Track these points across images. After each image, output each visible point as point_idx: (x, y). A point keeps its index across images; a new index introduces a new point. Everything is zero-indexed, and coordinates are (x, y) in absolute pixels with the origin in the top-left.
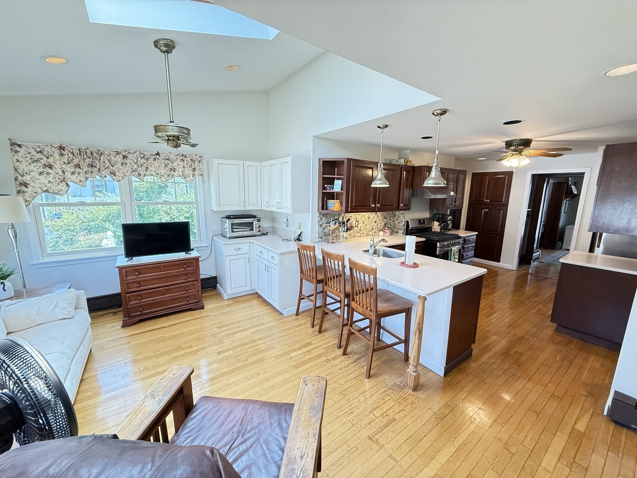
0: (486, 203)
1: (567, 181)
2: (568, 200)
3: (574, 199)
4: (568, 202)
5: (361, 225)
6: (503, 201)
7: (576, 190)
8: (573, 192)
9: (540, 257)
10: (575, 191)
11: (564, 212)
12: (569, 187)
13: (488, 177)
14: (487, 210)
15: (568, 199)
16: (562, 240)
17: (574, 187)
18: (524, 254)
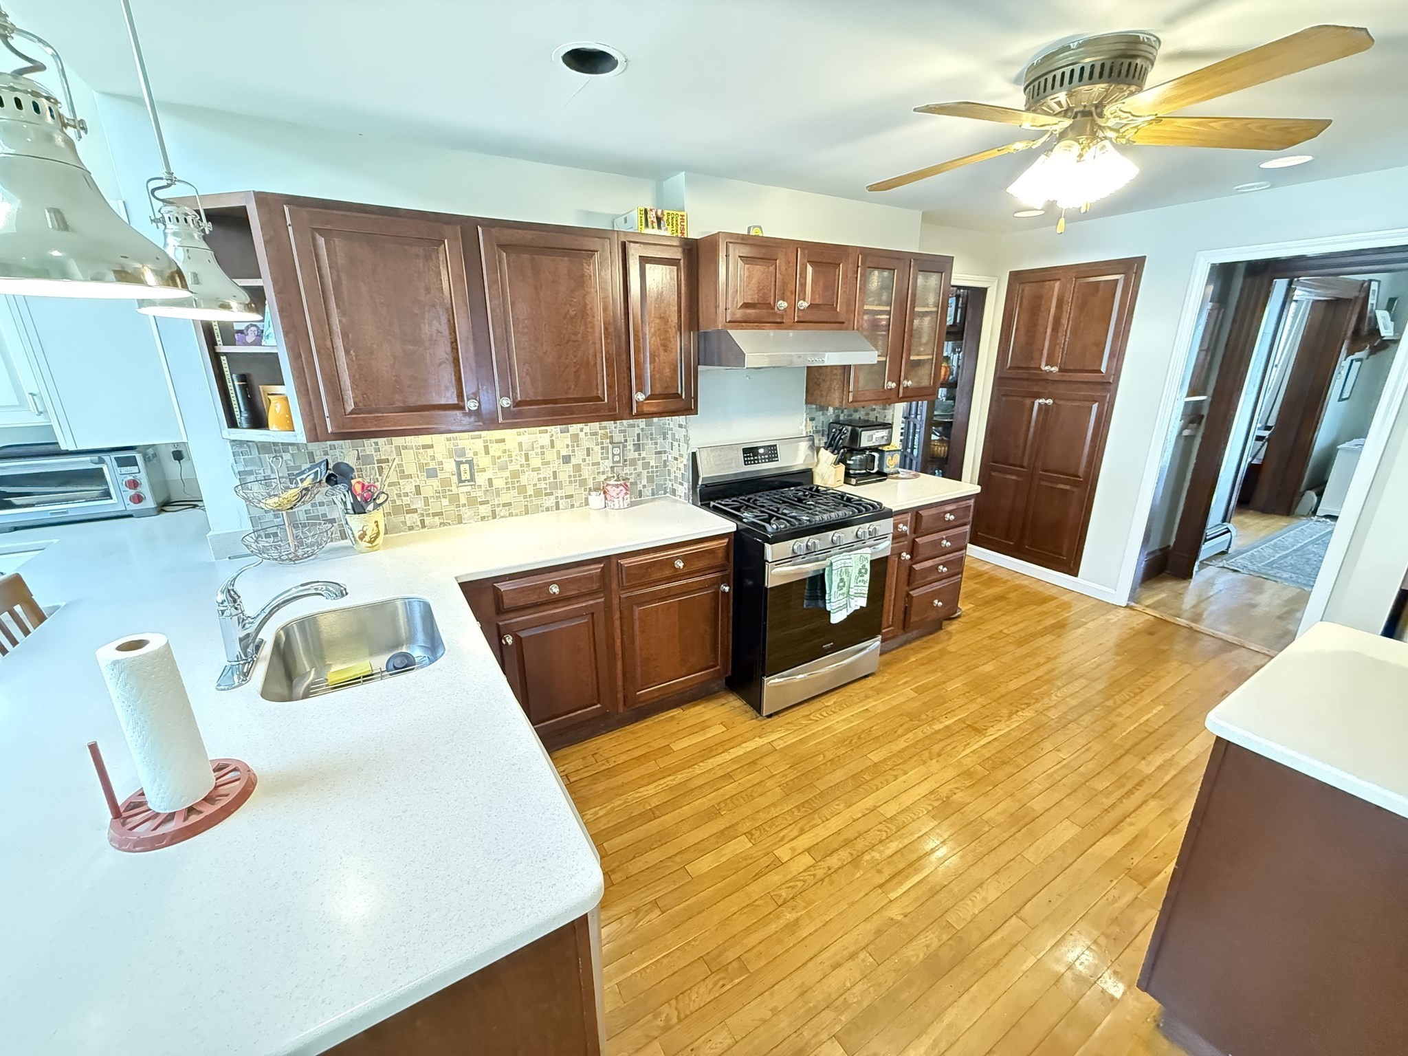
0: (1045, 379)
1: (1363, 295)
2: (1358, 360)
3: (1383, 353)
4: (1356, 365)
5: (489, 474)
6: (1103, 369)
7: (1391, 325)
8: (1378, 330)
9: (1230, 551)
10: (1386, 328)
11: (1341, 400)
12: (1368, 314)
13: (1057, 284)
14: (1050, 401)
15: (1358, 355)
16: (1319, 486)
17: (1386, 313)
18: (1172, 544)
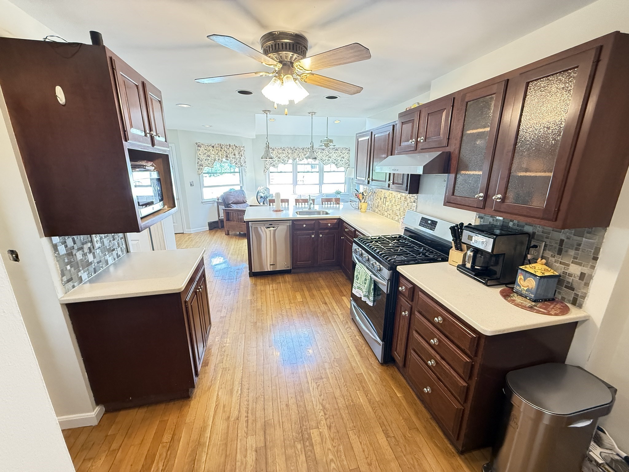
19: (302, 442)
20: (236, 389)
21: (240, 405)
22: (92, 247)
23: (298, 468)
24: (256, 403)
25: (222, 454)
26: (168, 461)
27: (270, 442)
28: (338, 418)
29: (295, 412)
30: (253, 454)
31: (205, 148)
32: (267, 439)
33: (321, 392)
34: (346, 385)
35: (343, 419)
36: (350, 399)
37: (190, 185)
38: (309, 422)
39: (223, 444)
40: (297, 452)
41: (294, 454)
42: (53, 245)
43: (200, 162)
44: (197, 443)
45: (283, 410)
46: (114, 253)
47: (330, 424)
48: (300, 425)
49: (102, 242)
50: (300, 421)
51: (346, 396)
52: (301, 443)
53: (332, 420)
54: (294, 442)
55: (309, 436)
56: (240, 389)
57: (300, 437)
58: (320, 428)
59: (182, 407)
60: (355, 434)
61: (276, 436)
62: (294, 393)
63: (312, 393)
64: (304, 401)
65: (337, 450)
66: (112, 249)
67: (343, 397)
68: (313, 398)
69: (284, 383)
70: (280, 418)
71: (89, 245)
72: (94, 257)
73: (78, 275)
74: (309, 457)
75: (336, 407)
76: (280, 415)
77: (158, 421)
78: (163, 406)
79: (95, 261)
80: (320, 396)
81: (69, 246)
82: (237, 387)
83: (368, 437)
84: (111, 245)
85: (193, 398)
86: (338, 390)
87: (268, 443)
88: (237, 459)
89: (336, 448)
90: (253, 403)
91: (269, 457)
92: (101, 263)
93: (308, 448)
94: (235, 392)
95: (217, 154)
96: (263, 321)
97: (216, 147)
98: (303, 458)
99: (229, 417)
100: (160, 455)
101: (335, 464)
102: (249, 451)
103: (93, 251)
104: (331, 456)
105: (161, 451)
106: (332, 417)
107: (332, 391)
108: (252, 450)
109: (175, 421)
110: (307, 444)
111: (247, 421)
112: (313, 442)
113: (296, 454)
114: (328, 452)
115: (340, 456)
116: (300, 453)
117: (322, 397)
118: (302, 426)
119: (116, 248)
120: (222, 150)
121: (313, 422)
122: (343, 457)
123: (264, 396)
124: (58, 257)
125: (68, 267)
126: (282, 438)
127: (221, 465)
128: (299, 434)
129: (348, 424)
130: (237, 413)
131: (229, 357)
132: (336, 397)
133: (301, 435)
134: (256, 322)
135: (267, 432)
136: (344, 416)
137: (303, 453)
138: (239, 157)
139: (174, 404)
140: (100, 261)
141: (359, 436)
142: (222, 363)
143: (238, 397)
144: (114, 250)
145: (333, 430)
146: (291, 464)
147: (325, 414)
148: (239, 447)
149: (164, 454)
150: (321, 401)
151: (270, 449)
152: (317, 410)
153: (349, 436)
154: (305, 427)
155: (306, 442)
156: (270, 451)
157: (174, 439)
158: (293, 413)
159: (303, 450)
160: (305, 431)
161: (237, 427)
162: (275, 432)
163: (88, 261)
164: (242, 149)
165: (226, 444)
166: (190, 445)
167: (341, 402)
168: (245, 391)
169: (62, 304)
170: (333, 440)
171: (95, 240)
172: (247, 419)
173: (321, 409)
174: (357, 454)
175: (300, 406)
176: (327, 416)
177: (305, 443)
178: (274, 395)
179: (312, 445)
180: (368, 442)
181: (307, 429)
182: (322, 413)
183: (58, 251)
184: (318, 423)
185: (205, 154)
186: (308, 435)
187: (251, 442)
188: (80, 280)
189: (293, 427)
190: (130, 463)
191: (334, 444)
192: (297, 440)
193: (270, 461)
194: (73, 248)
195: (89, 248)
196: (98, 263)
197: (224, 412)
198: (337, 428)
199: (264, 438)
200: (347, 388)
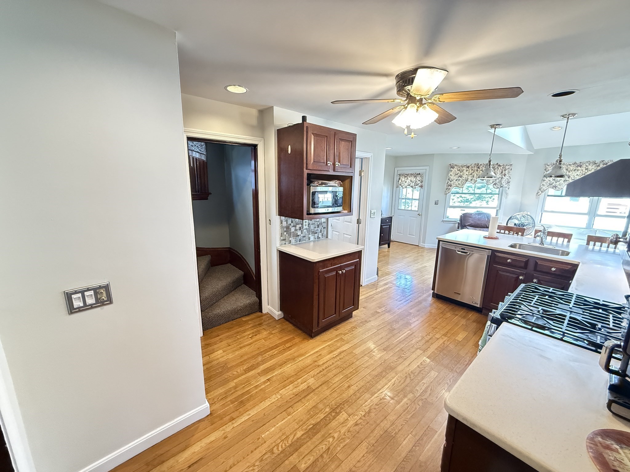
19: (332, 410)
20: (335, 353)
21: (327, 361)
22: (301, 227)
23: (314, 416)
24: (335, 369)
25: (295, 372)
26: (279, 353)
27: (318, 391)
28: (370, 427)
29: (348, 394)
30: (306, 386)
31: (459, 169)
32: (319, 388)
33: (380, 404)
34: (407, 421)
35: (372, 432)
36: (397, 430)
37: (434, 203)
38: (348, 407)
39: (301, 368)
40: (323, 410)
41: (321, 409)
42: (281, 220)
43: (450, 182)
44: (293, 358)
45: (344, 386)
46: (316, 235)
47: (359, 424)
48: (342, 402)
49: (309, 226)
50: (345, 401)
51: (396, 426)
52: (330, 410)
53: (364, 424)
54: (328, 405)
55: (339, 413)
56: (337, 355)
57: (334, 407)
58: (350, 418)
59: (305, 339)
60: (367, 448)
61: (324, 392)
62: (362, 386)
63: (373, 397)
64: (361, 395)
65: (343, 439)
66: (315, 232)
67: (393, 424)
68: (369, 401)
69: (363, 375)
70: (337, 388)
71: (300, 226)
72: (302, 233)
73: (289, 239)
74: (326, 420)
75: (378, 422)
76: (339, 387)
77: (292, 336)
78: (300, 332)
79: (302, 235)
80: (376, 404)
81: (288, 223)
82: (336, 353)
83: (374, 462)
84: (315, 230)
85: (313, 339)
86: (395, 417)
87: (316, 390)
88: (298, 381)
89: (344, 437)
90: (335, 367)
91: (310, 396)
92: (305, 238)
93: (330, 416)
94: (332, 354)
95: (471, 174)
96: (401, 331)
97: (472, 167)
98: (322, 416)
99: (316, 361)
100: (280, 349)
101: (333, 440)
102: (305, 383)
103: (302, 229)
104: (336, 435)
105: (281, 348)
106: (366, 422)
107: (390, 413)
108: (307, 384)
109: (297, 342)
110: (333, 414)
111: (321, 371)
112: (337, 418)
113: (322, 410)
114: (338, 431)
115: (341, 442)
116: (324, 413)
117: (377, 407)
118: (342, 404)
119: (318, 233)
120: (479, 169)
121: (350, 410)
122: (342, 445)
123: (344, 370)
124: (282, 227)
125: (285, 233)
126: (326, 396)
127: (291, 375)
128: (335, 405)
129: (371, 438)
130: (321, 363)
131: (352, 335)
132: (387, 417)
133: (336, 407)
134: (395, 329)
135: (323, 386)
136: (376, 432)
137: (326, 415)
138: (501, 176)
139: (304, 335)
140: (305, 237)
141: (368, 452)
142: (345, 335)
143: (331, 357)
144: (317, 233)
145: (357, 428)
146: (313, 411)
147: (364, 416)
148: (304, 377)
149: (281, 350)
150: (372, 407)
151: (315, 393)
152: (362, 408)
153: (362, 443)
154: (343, 406)
155: (334, 413)
156: (314, 394)
157: (289, 348)
158: (346, 393)
159: (327, 413)
160: (340, 408)
161: (314, 368)
162: (326, 390)
163: (297, 234)
164: (507, 167)
165: (301, 371)
166: (291, 356)
167: (386, 424)
168: (338, 358)
169: (277, 250)
170: (348, 432)
171: (304, 224)
172: (322, 370)
173: (366, 411)
174: (352, 456)
175: (355, 395)
176: (364, 418)
177: (332, 412)
178: (350, 375)
179: (334, 418)
180: (369, 463)
181: (343, 408)
182: (363, 413)
183: (282, 224)
184: (353, 414)
185: (457, 174)
186: (339, 411)
187: (311, 381)
188: (290, 242)
189: (337, 399)
190: (270, 342)
191: (346, 434)
192: (331, 406)
193: (308, 397)
194: (291, 224)
195: (300, 227)
196: (303, 237)
197: (317, 357)
198: (360, 430)
199: (318, 386)
200: (404, 424)
